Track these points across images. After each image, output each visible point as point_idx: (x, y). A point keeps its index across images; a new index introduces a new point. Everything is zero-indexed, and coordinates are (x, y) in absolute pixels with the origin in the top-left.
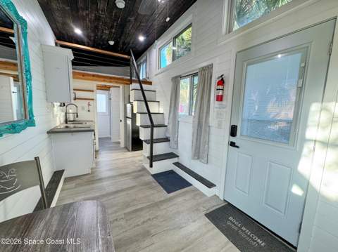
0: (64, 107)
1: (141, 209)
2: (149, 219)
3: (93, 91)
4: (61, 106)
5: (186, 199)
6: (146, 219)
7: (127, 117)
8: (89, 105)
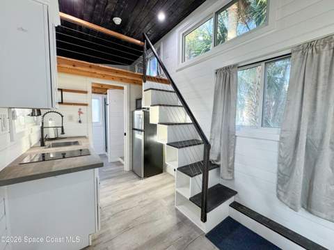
0: (40, 117)
3: (86, 92)
4: (32, 115)
7: (135, 129)
8: (80, 113)
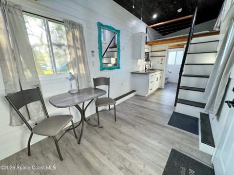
1: (144, 119)
2: (141, 124)
5: (175, 134)
6: (141, 122)
8: (162, 60)
